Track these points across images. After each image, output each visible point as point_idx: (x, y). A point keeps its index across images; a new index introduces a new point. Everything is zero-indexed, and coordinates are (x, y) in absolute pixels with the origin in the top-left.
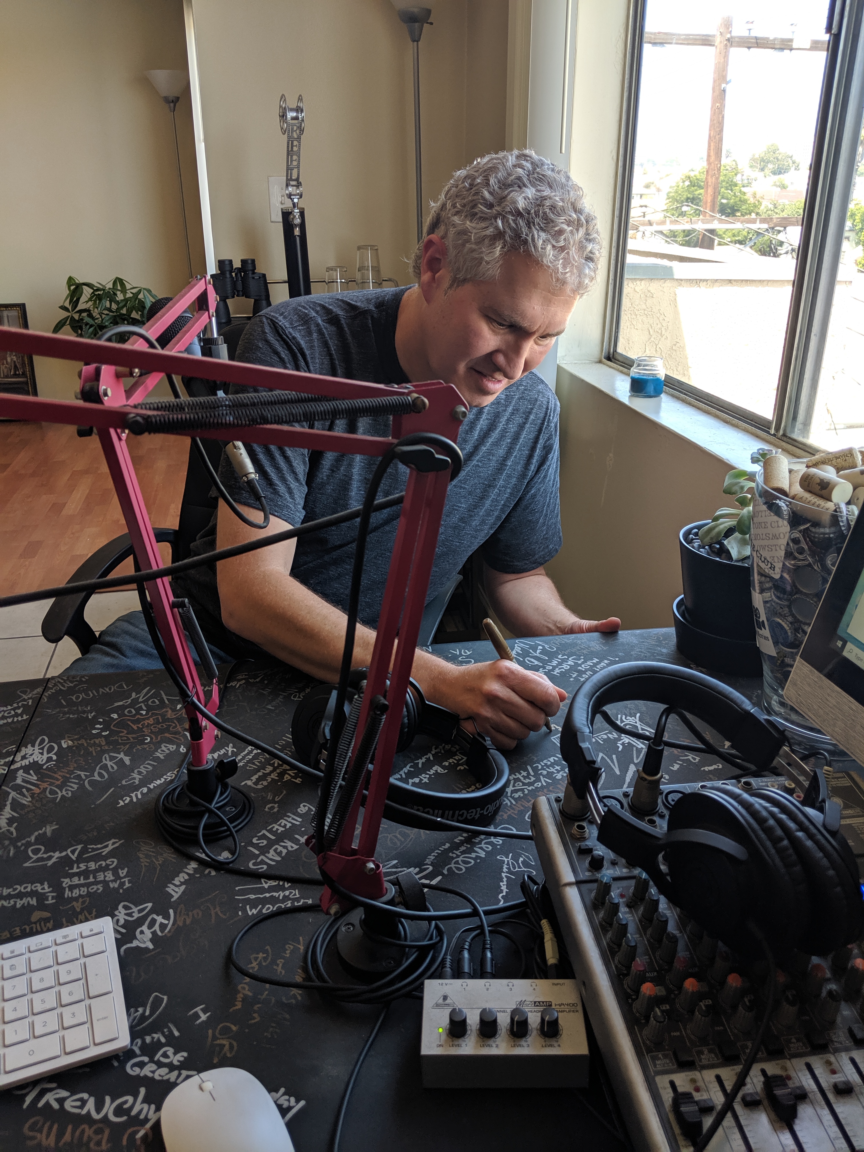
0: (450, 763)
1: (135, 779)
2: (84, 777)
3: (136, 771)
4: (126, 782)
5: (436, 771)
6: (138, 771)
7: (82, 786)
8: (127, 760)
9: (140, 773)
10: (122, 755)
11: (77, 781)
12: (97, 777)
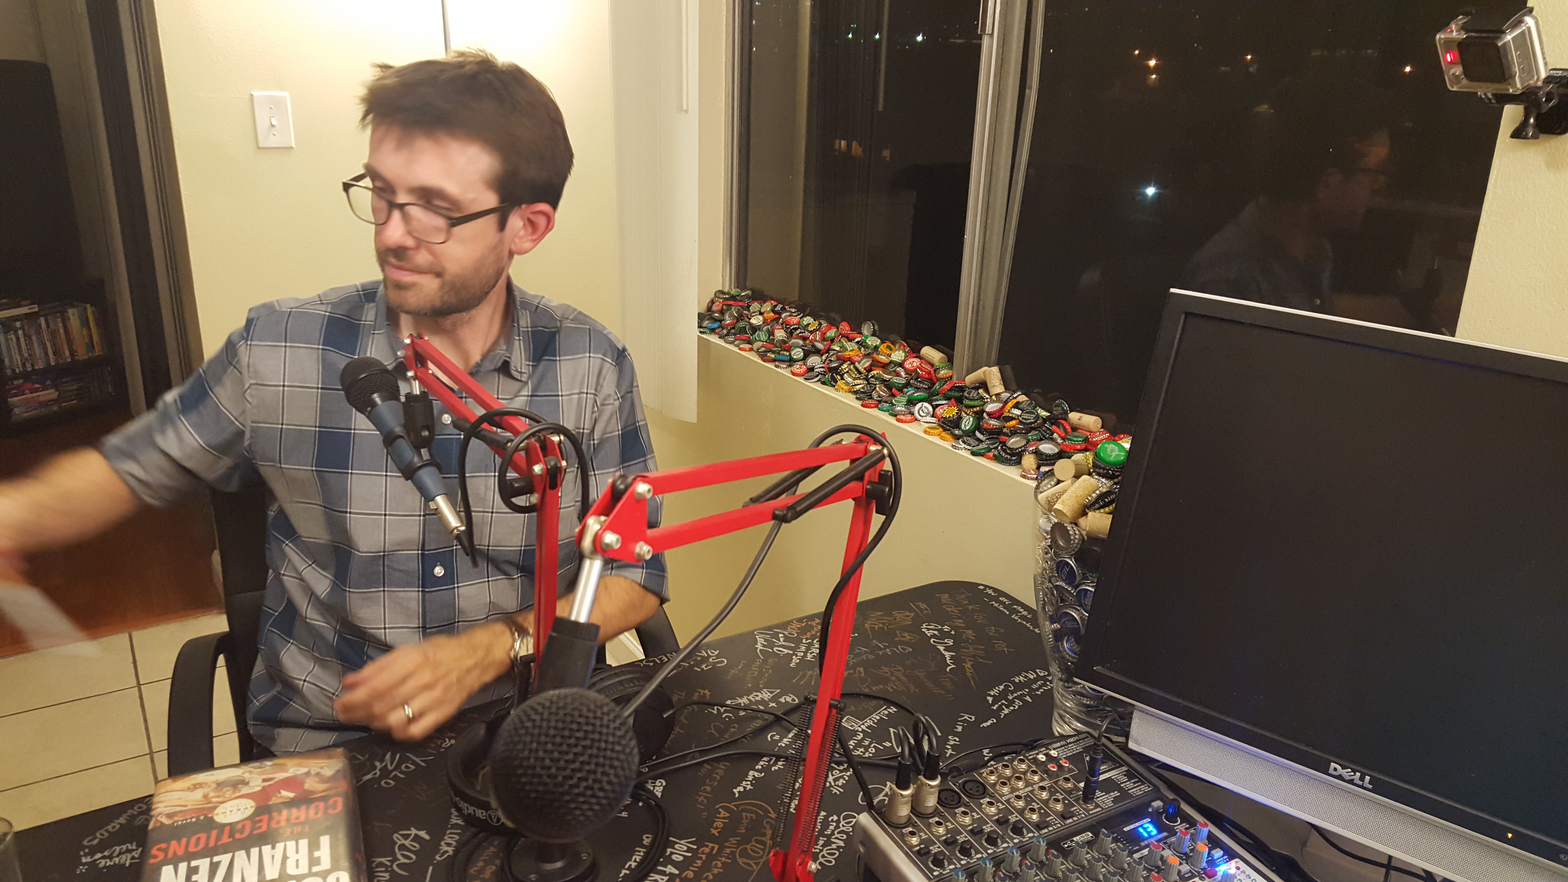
0: (762, 766)
1: (447, 852)
2: (389, 864)
3: (442, 843)
4: (440, 857)
5: (754, 776)
6: (446, 843)
7: (393, 873)
8: (423, 834)
9: (449, 845)
10: (413, 831)
11: (383, 869)
12: (403, 860)
